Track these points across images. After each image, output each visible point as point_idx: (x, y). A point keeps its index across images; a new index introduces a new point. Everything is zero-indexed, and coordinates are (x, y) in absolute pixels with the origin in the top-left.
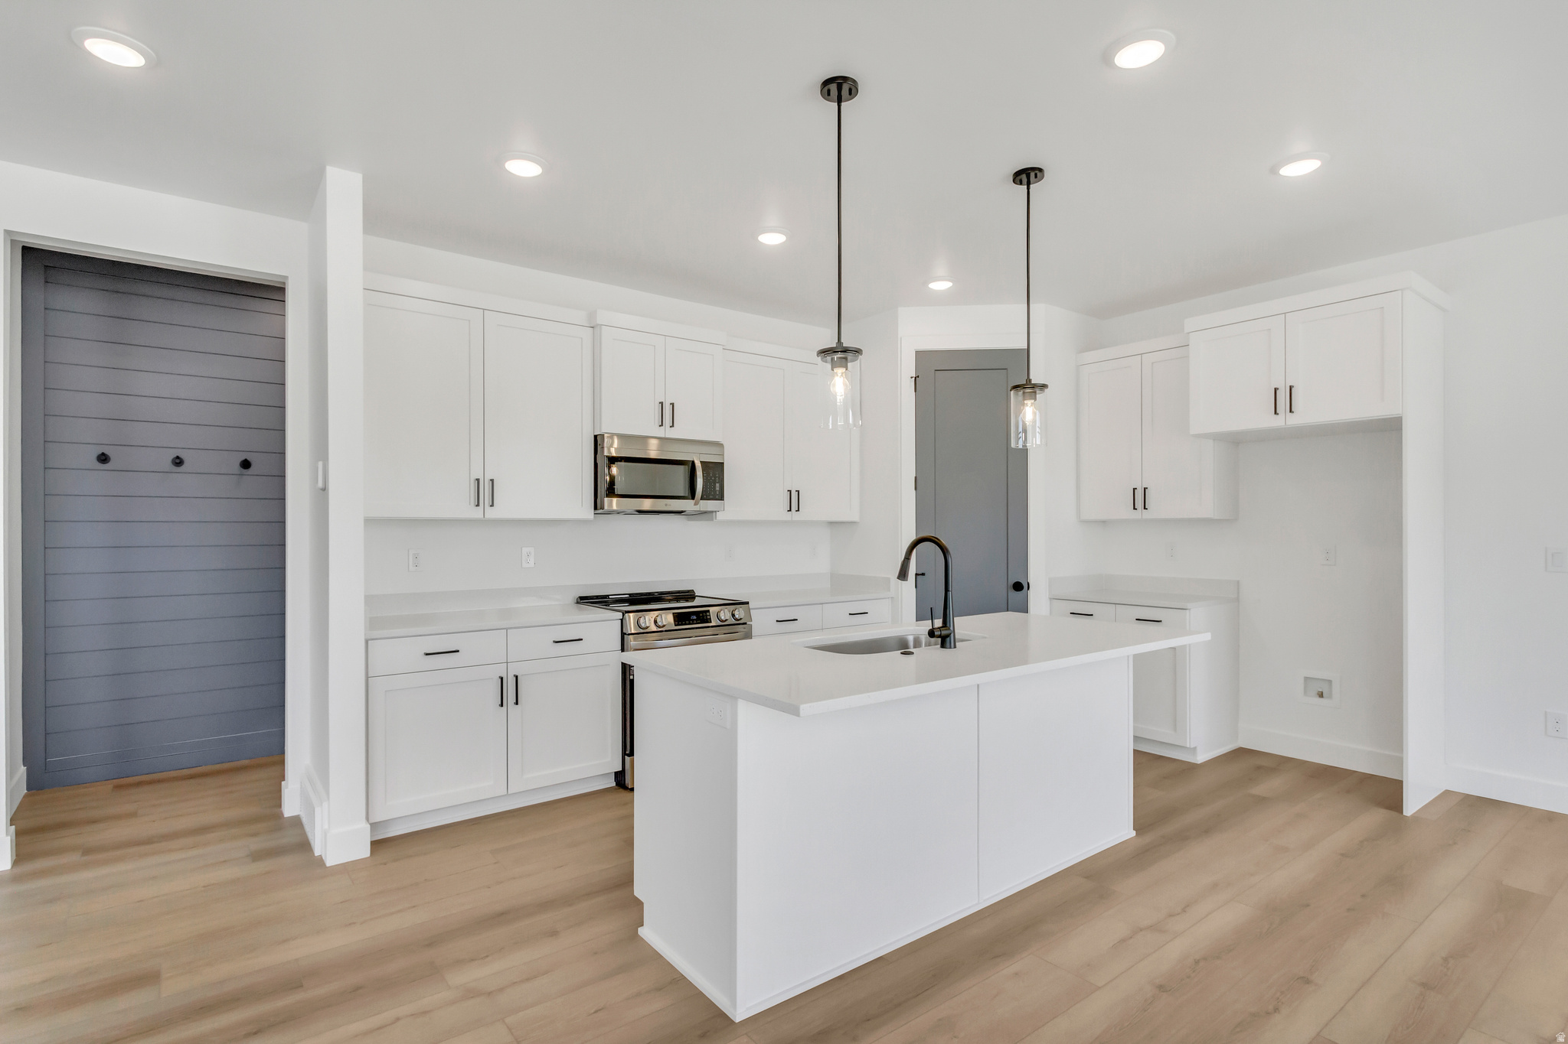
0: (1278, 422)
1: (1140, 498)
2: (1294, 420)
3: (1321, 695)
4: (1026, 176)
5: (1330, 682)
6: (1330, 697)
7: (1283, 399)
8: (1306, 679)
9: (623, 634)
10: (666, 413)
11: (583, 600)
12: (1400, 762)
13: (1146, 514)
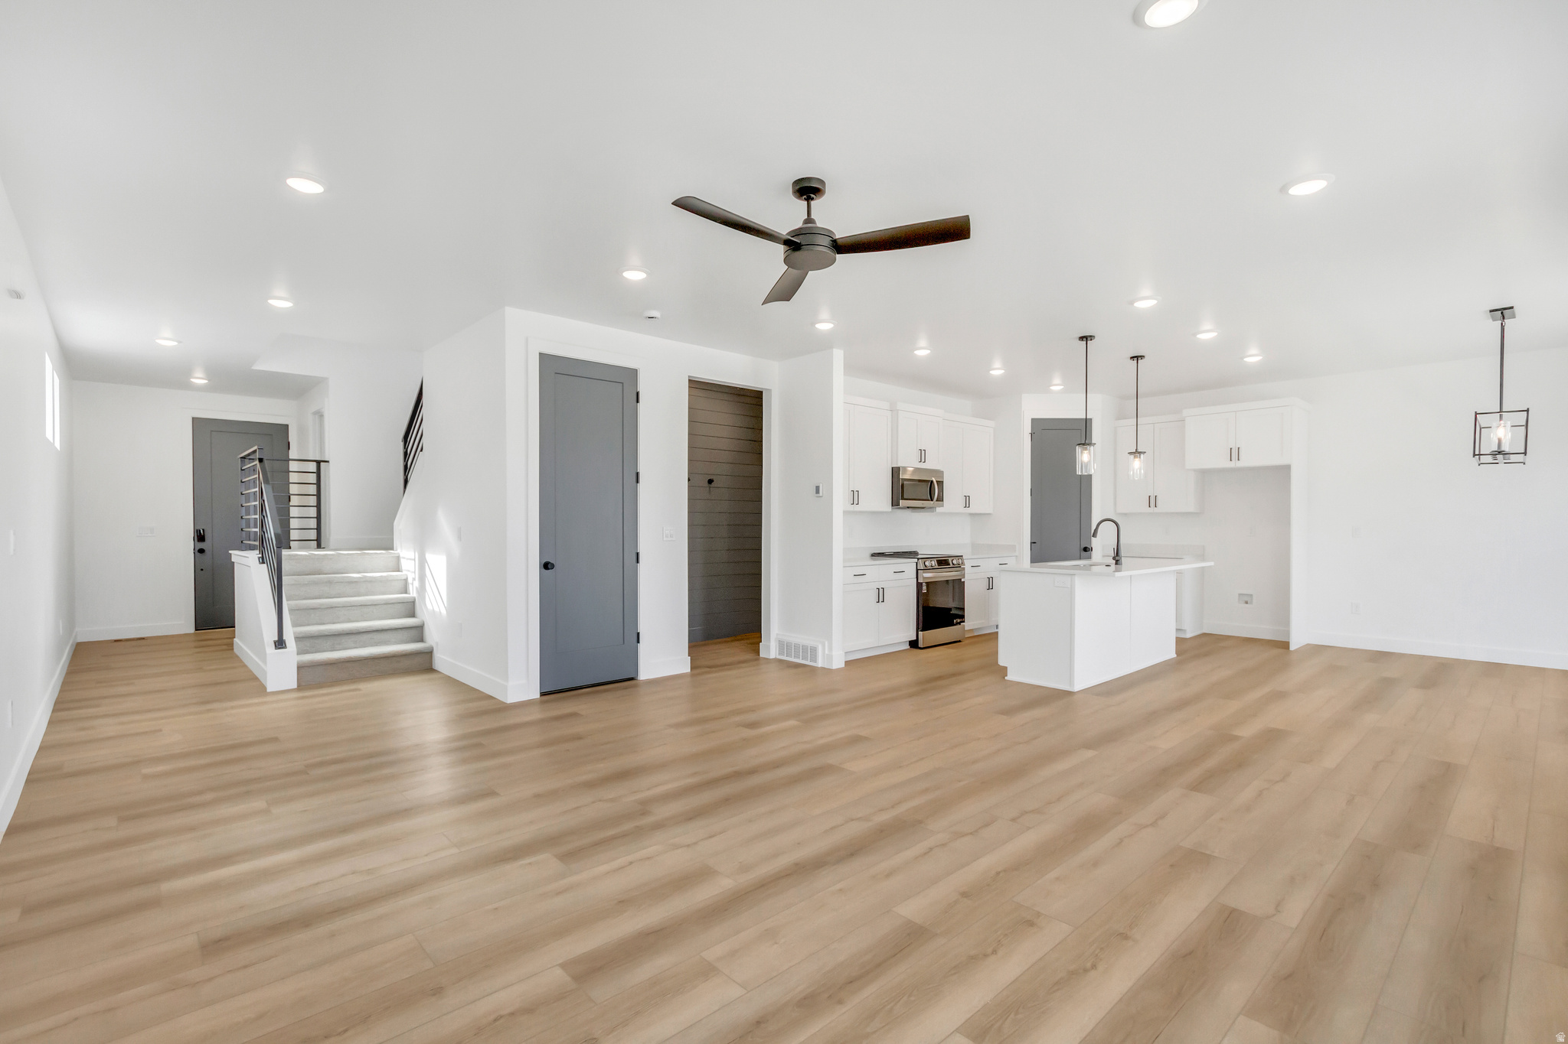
0: (1232, 465)
1: (1153, 501)
2: (1239, 464)
3: (1247, 603)
4: (1137, 358)
5: (1252, 595)
6: (1251, 603)
7: (1234, 453)
8: (1240, 595)
9: (917, 570)
10: (922, 455)
11: (874, 555)
12: (1288, 633)
13: (1155, 510)
